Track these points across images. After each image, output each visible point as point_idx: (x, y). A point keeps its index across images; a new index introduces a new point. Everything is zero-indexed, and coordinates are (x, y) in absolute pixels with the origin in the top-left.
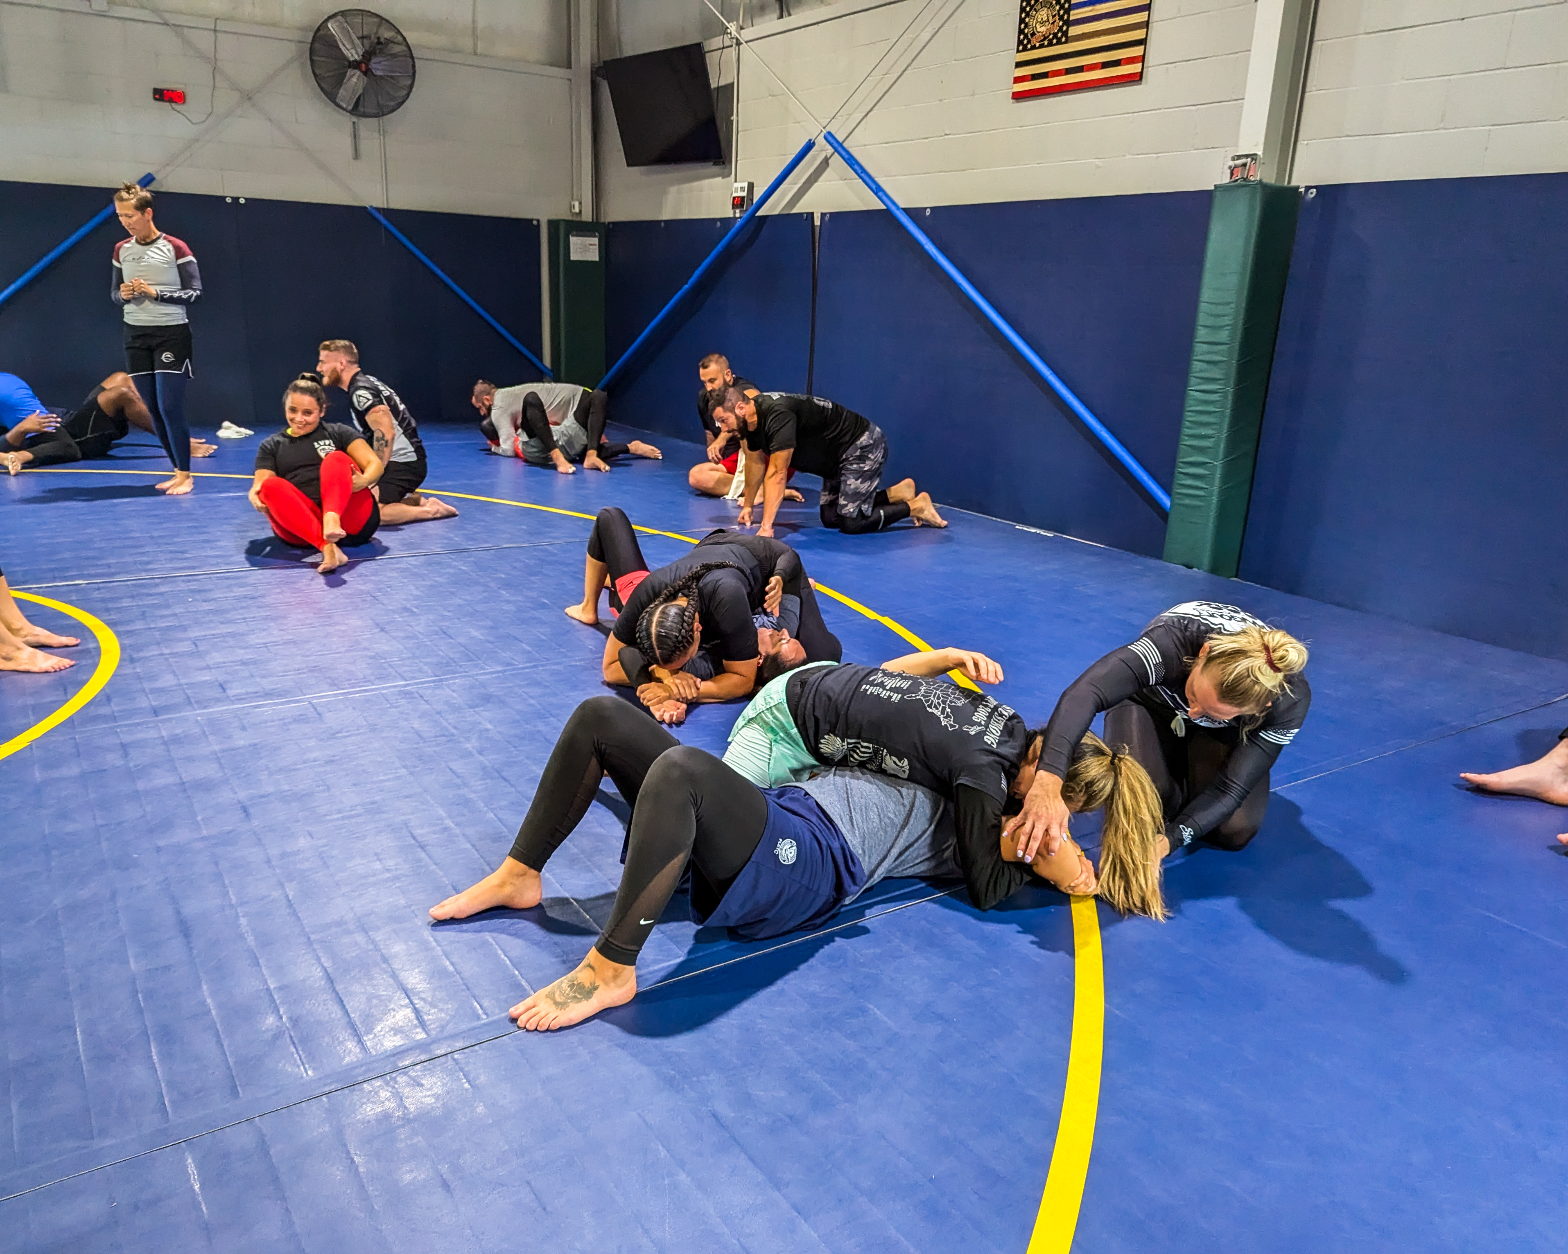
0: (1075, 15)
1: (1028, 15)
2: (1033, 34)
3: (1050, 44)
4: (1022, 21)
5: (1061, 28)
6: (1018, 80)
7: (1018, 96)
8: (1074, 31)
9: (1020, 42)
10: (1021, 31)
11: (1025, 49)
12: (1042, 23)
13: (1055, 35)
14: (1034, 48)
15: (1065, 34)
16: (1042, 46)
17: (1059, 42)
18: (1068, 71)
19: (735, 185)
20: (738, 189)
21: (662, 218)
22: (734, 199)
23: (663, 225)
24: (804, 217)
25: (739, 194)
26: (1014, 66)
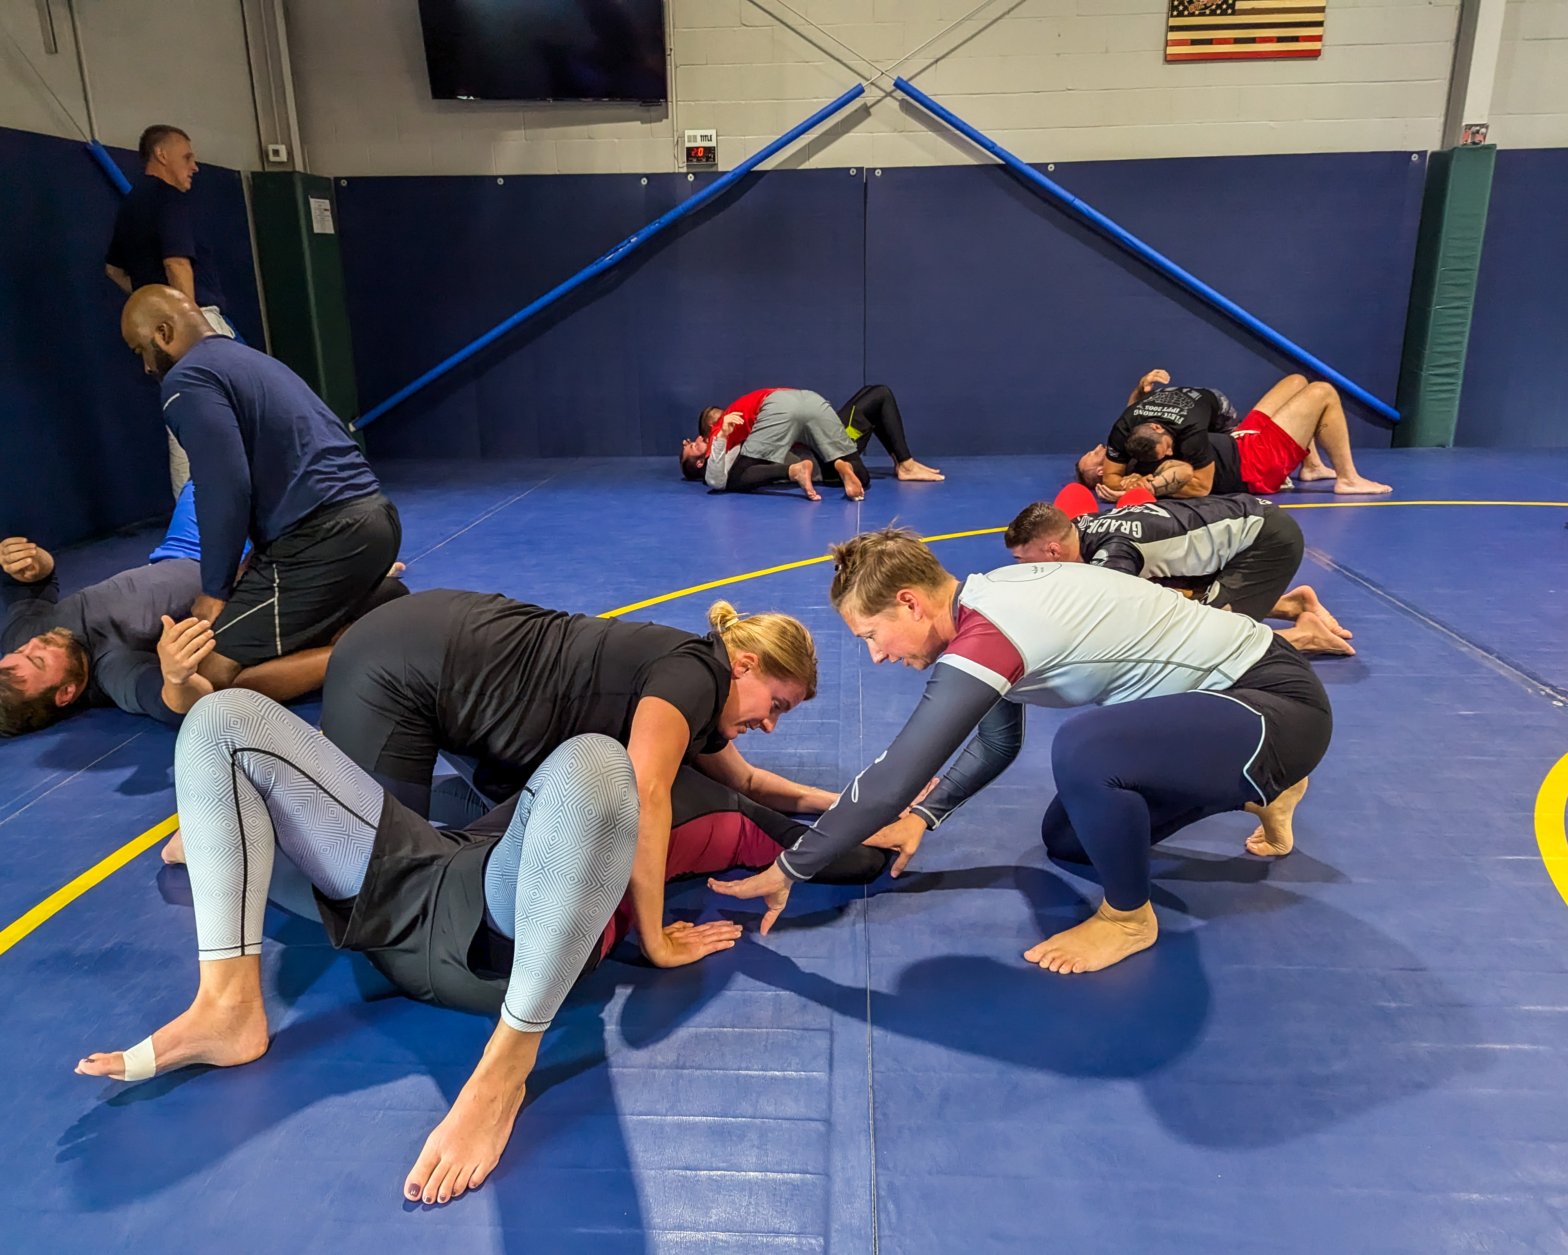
2: (1190, 3)
3: (1213, 13)
6: (1169, 43)
7: (1170, 60)
8: (1241, 5)
9: (1173, 8)
11: (1180, 15)
13: (1219, 6)
14: (1192, 15)
15: (1232, 6)
16: (1200, 15)
17: (1224, 13)
18: (1237, 41)
19: (688, 133)
20: (695, 137)
21: (494, 173)
22: (689, 150)
23: (501, 181)
24: (853, 172)
25: (699, 143)
26: (1163, 28)
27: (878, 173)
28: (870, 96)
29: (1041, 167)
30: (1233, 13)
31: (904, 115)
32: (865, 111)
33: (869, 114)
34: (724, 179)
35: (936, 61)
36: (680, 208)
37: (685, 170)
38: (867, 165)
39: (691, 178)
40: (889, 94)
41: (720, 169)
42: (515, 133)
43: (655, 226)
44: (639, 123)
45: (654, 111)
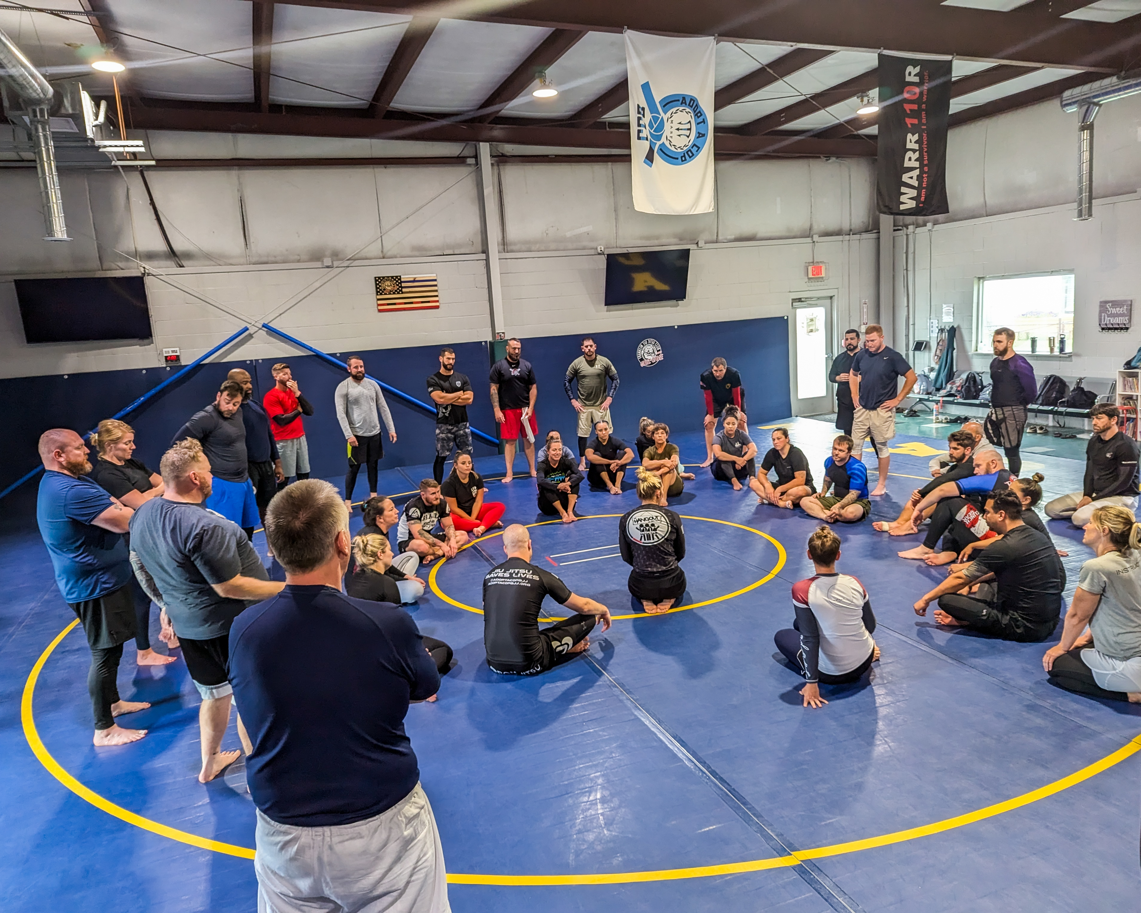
0: (403, 285)
1: (380, 282)
2: (384, 290)
3: (394, 293)
4: (376, 284)
5: (398, 289)
6: (379, 305)
7: (380, 311)
8: (404, 290)
9: (377, 292)
10: (377, 288)
11: (381, 294)
12: (388, 286)
13: (396, 291)
14: (386, 294)
15: (401, 290)
16: (389, 294)
17: (398, 293)
18: (406, 303)
19: (164, 350)
20: (169, 352)
21: (62, 373)
22: (166, 357)
23: (66, 377)
24: (248, 362)
25: (171, 354)
26: (376, 300)
27: (260, 361)
28: (252, 330)
29: (333, 355)
30: (402, 293)
31: (268, 337)
32: (251, 336)
33: (252, 337)
34: (186, 369)
35: (280, 315)
36: (165, 383)
37: (164, 366)
38: (253, 359)
39: (168, 369)
40: (260, 329)
41: (183, 364)
42: (73, 354)
43: (153, 392)
44: (138, 346)
45: (146, 341)
